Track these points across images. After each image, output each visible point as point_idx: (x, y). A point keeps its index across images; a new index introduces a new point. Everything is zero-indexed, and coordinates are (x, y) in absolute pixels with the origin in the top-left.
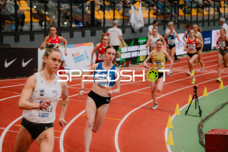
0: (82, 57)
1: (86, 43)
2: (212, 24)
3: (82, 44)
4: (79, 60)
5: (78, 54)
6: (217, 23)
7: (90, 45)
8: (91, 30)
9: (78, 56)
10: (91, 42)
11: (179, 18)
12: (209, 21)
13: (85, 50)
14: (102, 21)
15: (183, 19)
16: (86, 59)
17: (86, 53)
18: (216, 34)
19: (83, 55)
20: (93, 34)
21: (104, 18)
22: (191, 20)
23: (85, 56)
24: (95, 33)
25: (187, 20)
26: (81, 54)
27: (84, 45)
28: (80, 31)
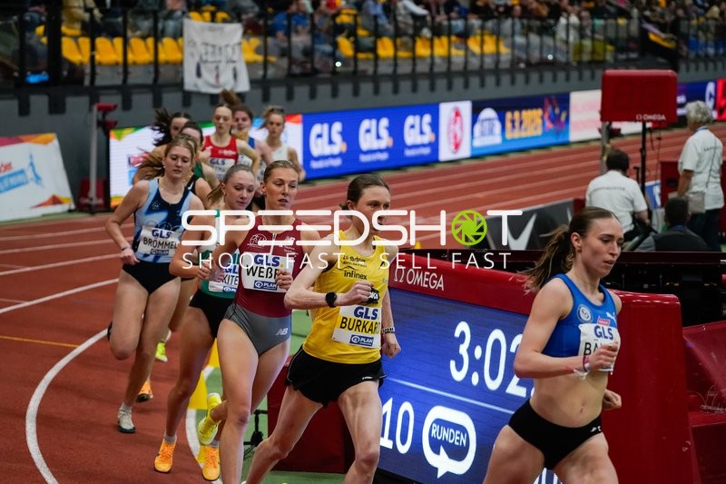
0: (20, 178)
1: (33, 136)
2: (441, 83)
3: (22, 137)
4: (10, 188)
5: (8, 166)
6: (458, 82)
7: (46, 142)
8: (49, 95)
9: (7, 173)
10: (51, 131)
11: (338, 64)
12: (432, 76)
13: (31, 157)
14: (88, 70)
15: (351, 69)
16: (32, 184)
17: (32, 164)
18: (453, 115)
19: (22, 172)
20: (57, 107)
21: (92, 58)
22: (375, 71)
23: (30, 174)
24: (64, 104)
25: (364, 72)
26: (16, 168)
27: (28, 141)
28: (11, 99)
